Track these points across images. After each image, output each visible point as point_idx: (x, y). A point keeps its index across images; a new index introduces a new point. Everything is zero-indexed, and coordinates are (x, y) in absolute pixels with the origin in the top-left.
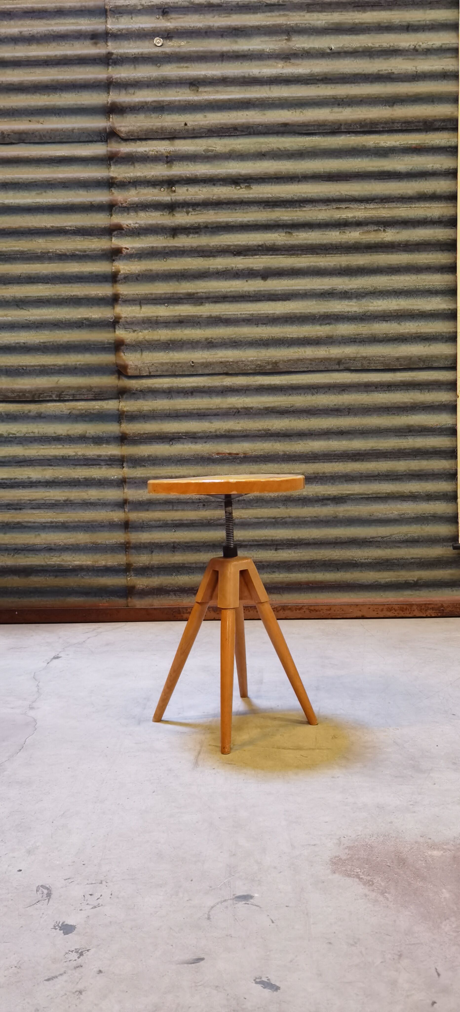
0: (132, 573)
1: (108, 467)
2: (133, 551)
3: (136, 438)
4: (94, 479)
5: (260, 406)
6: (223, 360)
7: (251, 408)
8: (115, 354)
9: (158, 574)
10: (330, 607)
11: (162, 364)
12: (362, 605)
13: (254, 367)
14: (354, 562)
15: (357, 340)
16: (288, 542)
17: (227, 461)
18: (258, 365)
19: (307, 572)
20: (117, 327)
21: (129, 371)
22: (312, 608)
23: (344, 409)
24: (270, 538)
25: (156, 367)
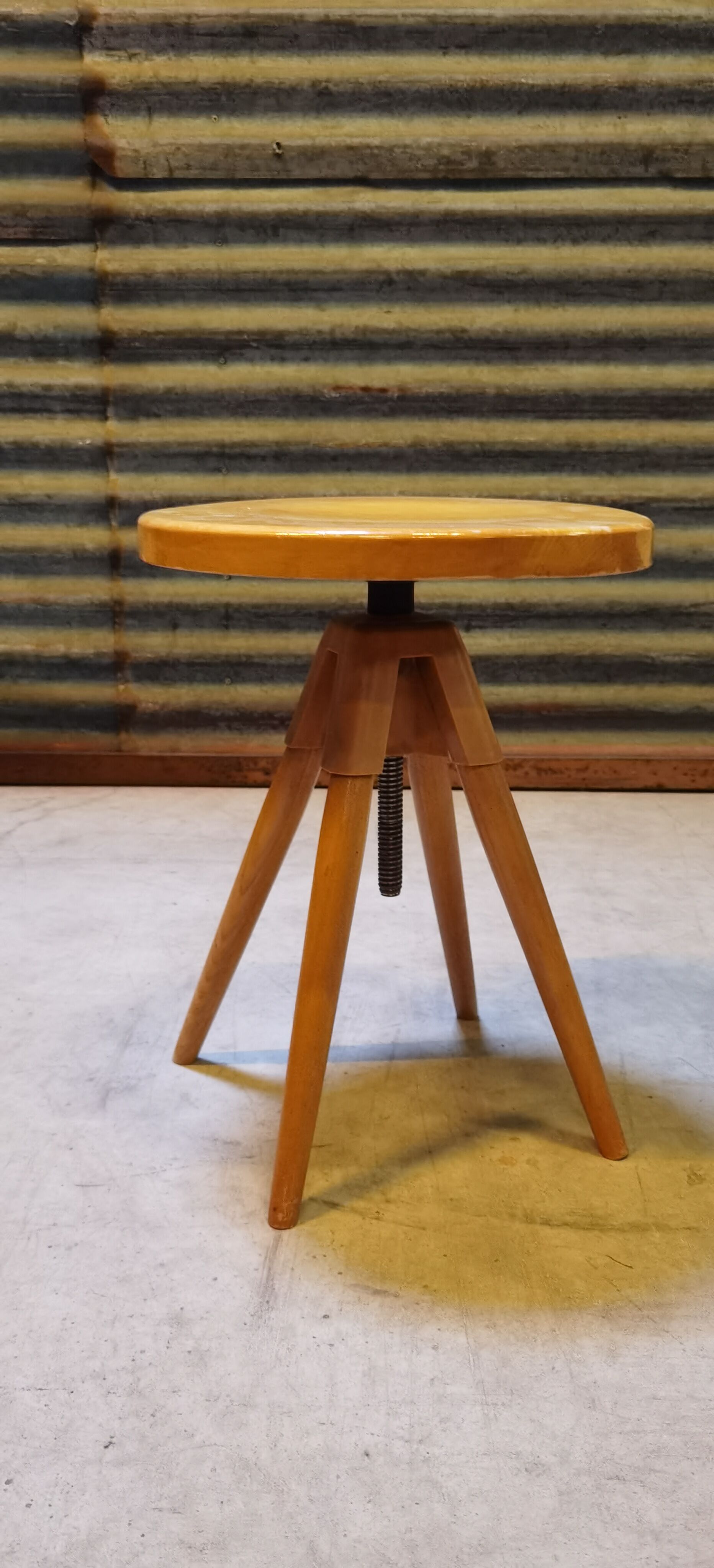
0: (129, 674)
1: (67, 416)
2: (129, 622)
3: (137, 344)
4: (35, 446)
5: (445, 267)
6: (356, 141)
7: (422, 273)
8: (83, 120)
9: (190, 679)
10: (585, 764)
11: (201, 147)
12: (659, 761)
13: (431, 162)
14: (649, 661)
15: (697, 99)
16: (498, 612)
17: (360, 407)
18: (444, 157)
19: (537, 681)
20: (86, 43)
21: (117, 164)
22: (544, 766)
23: (651, 282)
24: (455, 601)
25: (186, 155)
